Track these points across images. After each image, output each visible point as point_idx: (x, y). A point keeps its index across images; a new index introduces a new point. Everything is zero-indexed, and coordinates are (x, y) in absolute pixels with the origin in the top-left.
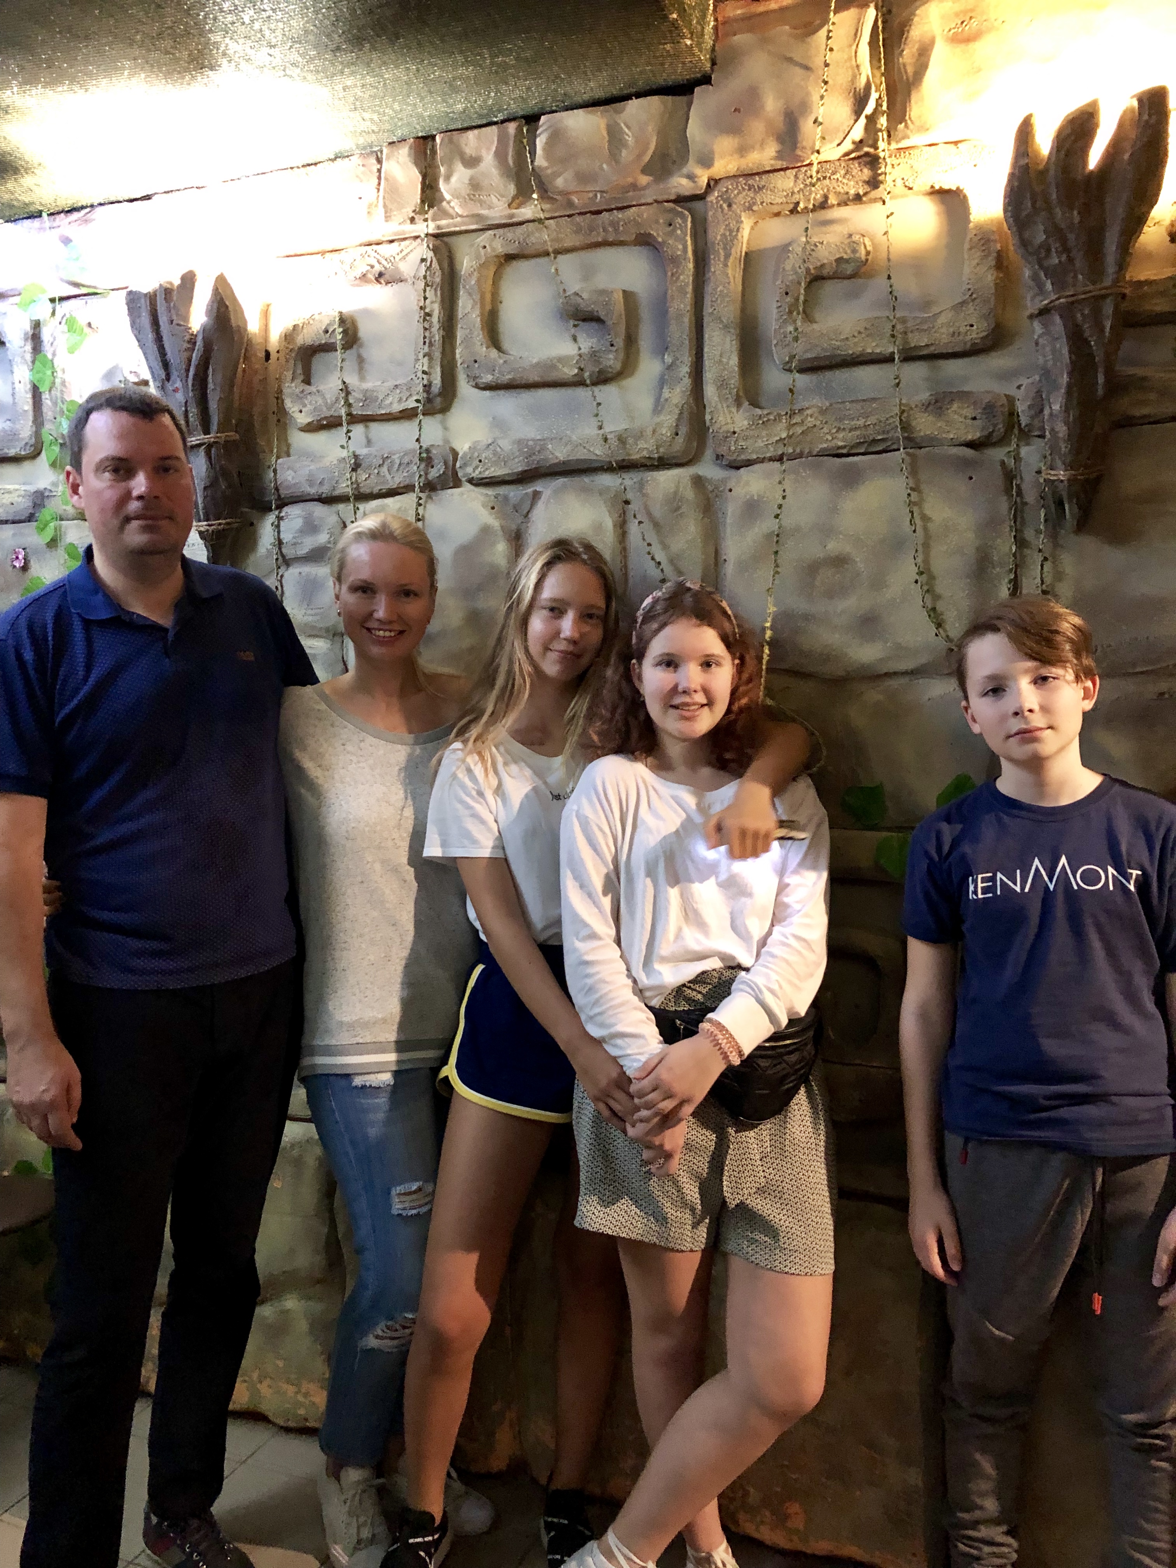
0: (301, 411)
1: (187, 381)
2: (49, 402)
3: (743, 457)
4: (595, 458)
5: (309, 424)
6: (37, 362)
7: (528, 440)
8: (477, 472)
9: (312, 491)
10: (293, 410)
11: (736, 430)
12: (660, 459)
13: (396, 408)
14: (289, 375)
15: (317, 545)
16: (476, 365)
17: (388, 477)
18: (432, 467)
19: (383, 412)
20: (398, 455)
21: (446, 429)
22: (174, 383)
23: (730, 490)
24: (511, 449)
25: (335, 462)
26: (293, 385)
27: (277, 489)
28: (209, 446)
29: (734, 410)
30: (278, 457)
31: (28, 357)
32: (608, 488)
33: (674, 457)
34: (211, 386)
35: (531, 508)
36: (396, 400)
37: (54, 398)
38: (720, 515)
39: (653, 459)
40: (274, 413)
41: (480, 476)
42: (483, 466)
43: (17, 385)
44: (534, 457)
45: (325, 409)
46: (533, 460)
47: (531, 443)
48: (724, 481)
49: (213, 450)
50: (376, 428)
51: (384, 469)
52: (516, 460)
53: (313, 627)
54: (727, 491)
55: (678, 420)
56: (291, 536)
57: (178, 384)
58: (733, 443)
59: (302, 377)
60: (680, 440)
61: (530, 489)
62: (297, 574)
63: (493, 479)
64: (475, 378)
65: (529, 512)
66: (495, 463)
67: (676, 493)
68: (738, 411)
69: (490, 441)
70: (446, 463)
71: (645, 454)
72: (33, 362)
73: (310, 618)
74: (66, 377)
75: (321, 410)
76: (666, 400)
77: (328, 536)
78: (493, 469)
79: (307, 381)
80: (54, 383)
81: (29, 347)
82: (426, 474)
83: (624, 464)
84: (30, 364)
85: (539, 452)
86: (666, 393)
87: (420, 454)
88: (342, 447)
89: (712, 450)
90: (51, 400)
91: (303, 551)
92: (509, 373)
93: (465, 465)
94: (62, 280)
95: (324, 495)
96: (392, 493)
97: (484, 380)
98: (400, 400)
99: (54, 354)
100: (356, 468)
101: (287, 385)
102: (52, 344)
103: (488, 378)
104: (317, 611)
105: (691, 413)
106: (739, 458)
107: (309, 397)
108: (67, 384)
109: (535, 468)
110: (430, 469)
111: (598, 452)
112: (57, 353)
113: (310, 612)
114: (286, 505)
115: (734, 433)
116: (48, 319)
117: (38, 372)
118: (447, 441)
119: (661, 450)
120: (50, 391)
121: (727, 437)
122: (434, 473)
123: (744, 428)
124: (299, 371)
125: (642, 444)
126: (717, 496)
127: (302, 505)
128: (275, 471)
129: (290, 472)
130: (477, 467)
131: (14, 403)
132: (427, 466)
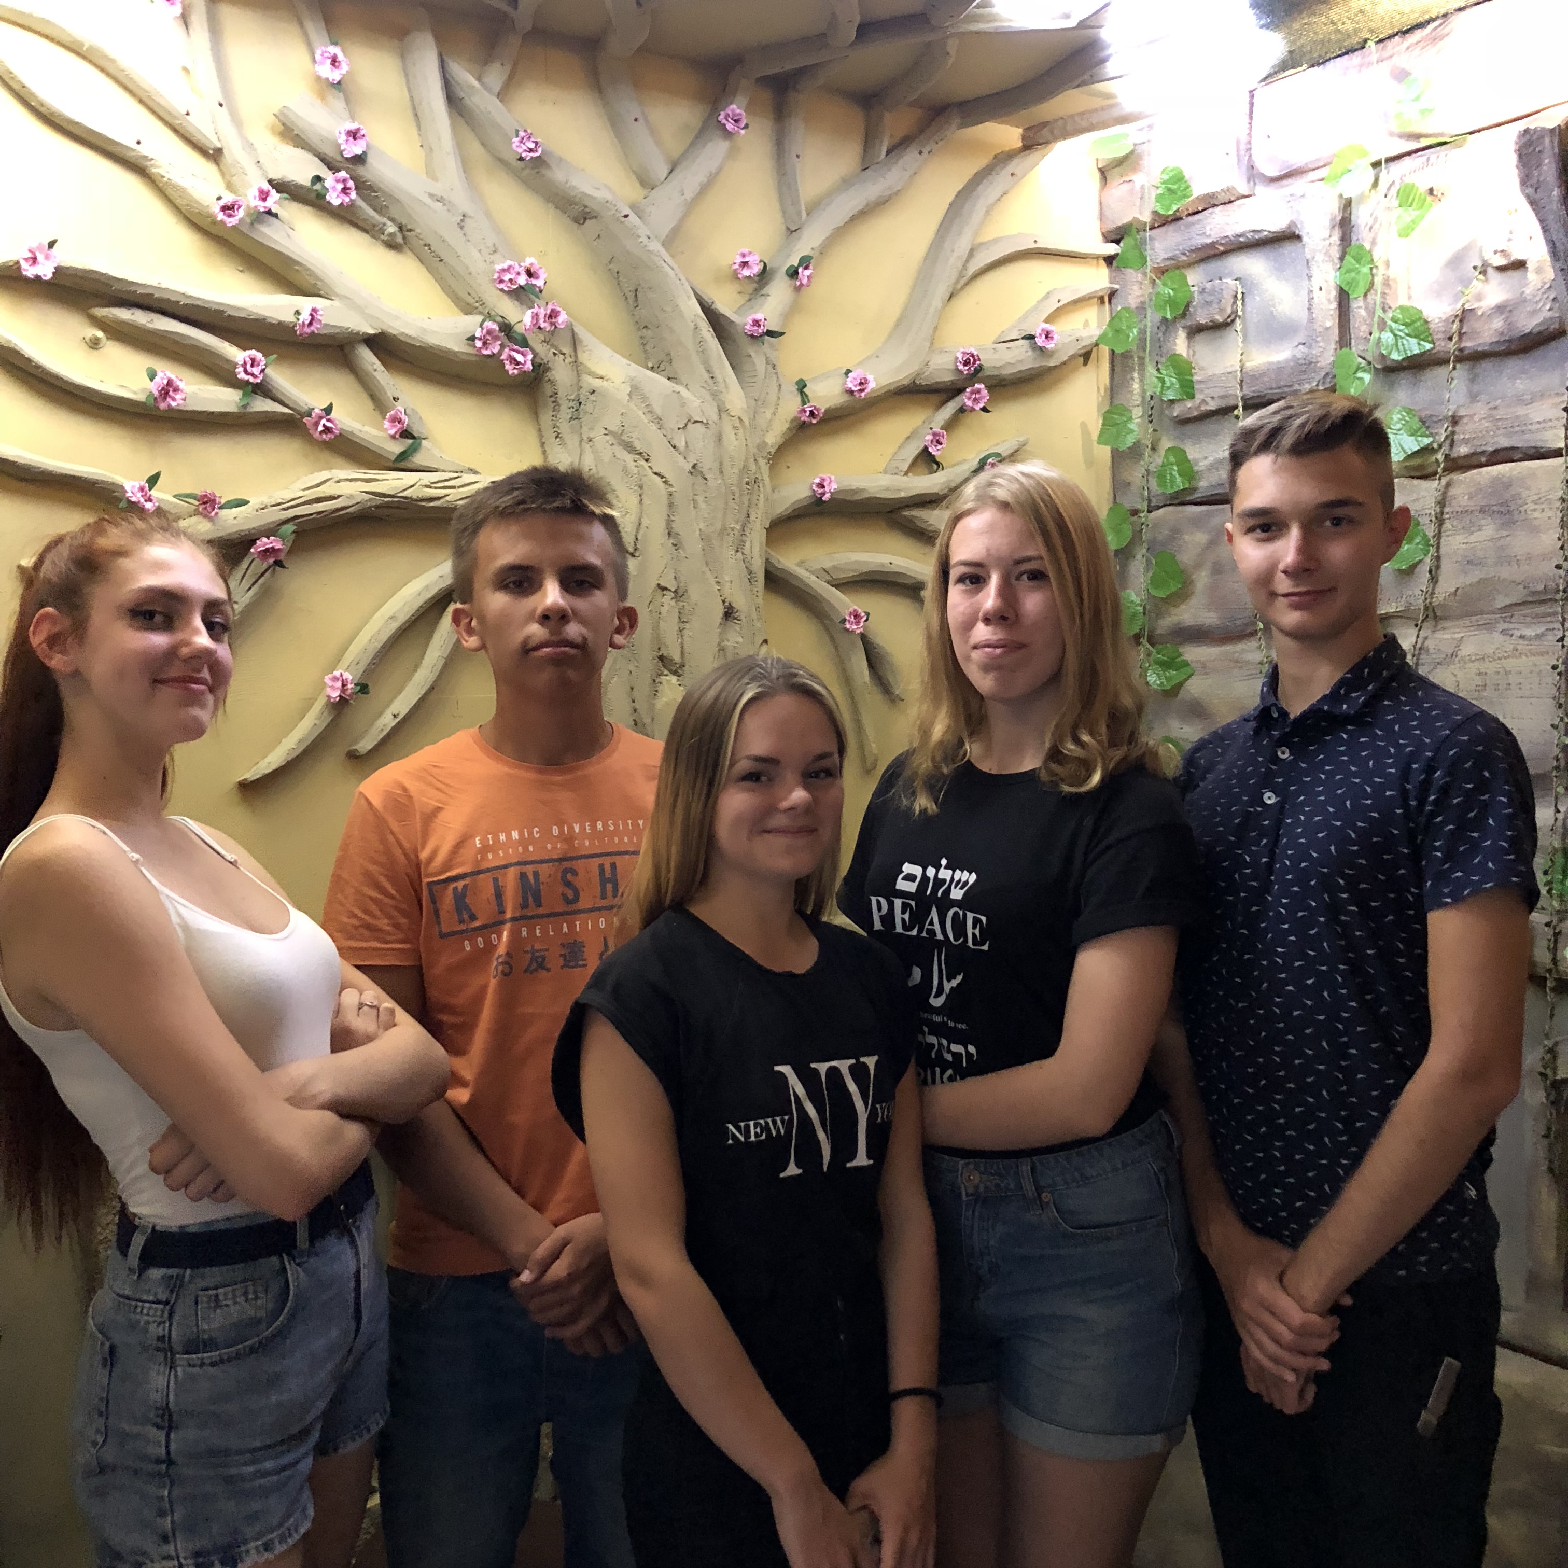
2: (1363, 312)
6: (1348, 257)
31: (1335, 253)
37: (1371, 306)
43: (1316, 294)
72: (1342, 259)
74: (1392, 274)
80: (1372, 283)
81: (1336, 238)
84: (1337, 261)
90: (1366, 308)
94: (1392, 134)
99: (1373, 243)
102: (1371, 228)
108: (1390, 283)
112: (1378, 240)
116: (1367, 193)
117: (1349, 271)
120: (1365, 295)
131: (1311, 320)
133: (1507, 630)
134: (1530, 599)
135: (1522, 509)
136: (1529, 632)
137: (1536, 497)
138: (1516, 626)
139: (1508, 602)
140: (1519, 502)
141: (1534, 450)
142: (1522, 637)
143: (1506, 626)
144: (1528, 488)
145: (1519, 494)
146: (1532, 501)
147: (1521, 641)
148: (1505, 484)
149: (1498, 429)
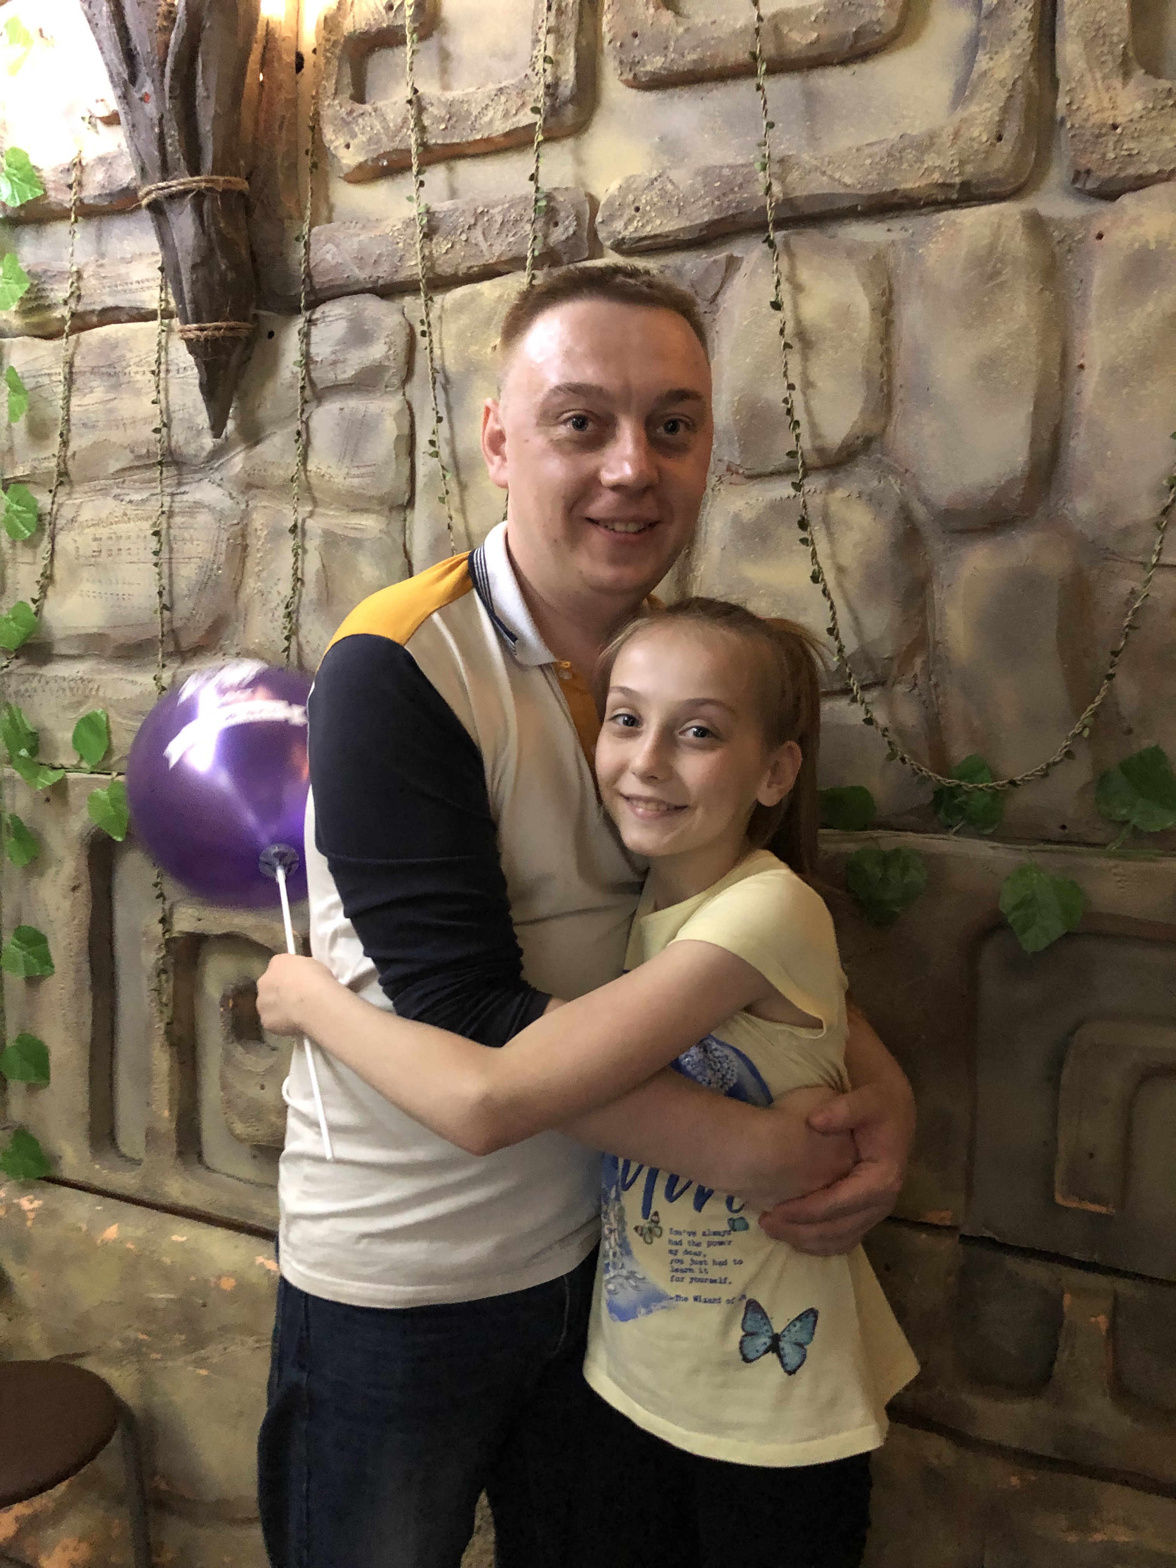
0: (348, 146)
1: (162, 82)
3: (1131, 171)
4: (842, 190)
5: (360, 166)
7: (722, 167)
8: (631, 229)
9: (362, 275)
10: (337, 143)
11: (1120, 120)
12: (965, 185)
13: (500, 127)
14: (330, 85)
15: (368, 363)
16: (637, 42)
17: (484, 246)
18: (556, 224)
19: (478, 137)
20: (500, 208)
21: (580, 162)
22: (143, 86)
23: (1100, 236)
24: (692, 185)
25: (399, 226)
26: (336, 102)
27: (309, 275)
28: (199, 197)
29: (1117, 83)
30: (312, 226)
32: (863, 246)
33: (990, 183)
34: (201, 91)
35: (721, 287)
36: (499, 114)
38: (1076, 285)
39: (951, 186)
40: (307, 152)
41: (635, 235)
42: (642, 217)
44: (731, 196)
45: (384, 139)
46: (730, 202)
47: (726, 172)
48: (1084, 221)
49: (206, 206)
50: (466, 169)
51: (477, 235)
52: (701, 203)
53: (359, 497)
54: (1092, 238)
55: (1005, 110)
56: (329, 350)
57: (148, 88)
58: (1111, 145)
59: (350, 91)
60: (1006, 147)
61: (721, 255)
62: (337, 412)
63: (660, 240)
64: (634, 64)
65: (717, 294)
66: (663, 211)
67: (992, 248)
68: (1125, 84)
69: (655, 174)
70: (578, 218)
71: (937, 177)
73: (356, 481)
75: (379, 142)
76: (984, 74)
77: (386, 348)
78: (658, 222)
79: (359, 97)
82: (546, 237)
83: (896, 199)
85: (741, 186)
86: (983, 62)
87: (537, 201)
88: (410, 199)
89: (1066, 162)
91: (347, 373)
92: (694, 49)
93: (610, 218)
95: (381, 282)
96: (488, 273)
97: (649, 68)
98: (506, 115)
100: (429, 233)
101: (326, 103)
103: (655, 63)
104: (363, 470)
105: (1029, 96)
106: (1122, 175)
107: (360, 120)
109: (733, 216)
110: (552, 229)
111: (847, 180)
113: (355, 471)
114: (323, 301)
115: (1115, 127)
118: (580, 182)
119: (969, 168)
121: (1098, 136)
122: (558, 235)
123: (1135, 116)
124: (347, 80)
125: (932, 160)
126: (1070, 251)
127: (346, 300)
128: (307, 245)
129: (329, 246)
130: (630, 220)
132: (547, 223)
133: (119, 495)
134: (136, 464)
135: (127, 371)
136: (137, 497)
137: (137, 359)
138: (127, 491)
139: (119, 466)
140: (124, 364)
141: (136, 311)
142: (131, 502)
143: (118, 491)
144: (131, 350)
145: (125, 356)
146: (135, 364)
147: (129, 506)
148: (112, 345)
149: (104, 287)
